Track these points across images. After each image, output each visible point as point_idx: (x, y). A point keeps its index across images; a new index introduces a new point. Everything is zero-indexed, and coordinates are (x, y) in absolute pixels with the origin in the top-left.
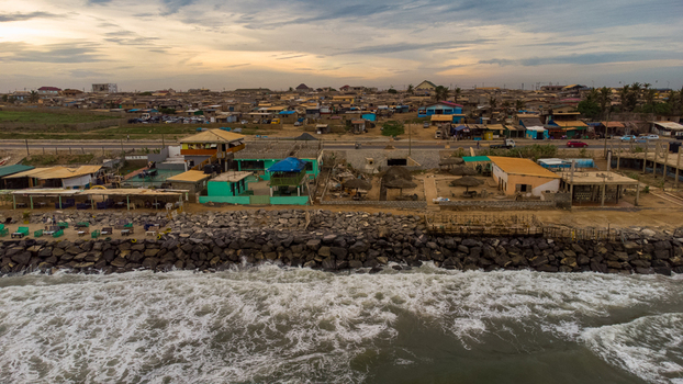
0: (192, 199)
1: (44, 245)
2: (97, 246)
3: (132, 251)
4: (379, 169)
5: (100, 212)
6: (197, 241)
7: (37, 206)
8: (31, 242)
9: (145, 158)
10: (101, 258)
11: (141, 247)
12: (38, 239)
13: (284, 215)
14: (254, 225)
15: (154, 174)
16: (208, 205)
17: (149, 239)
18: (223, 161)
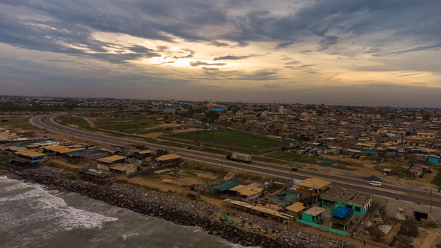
0: (294, 219)
1: (238, 230)
2: (254, 236)
3: (266, 242)
4: (407, 217)
5: (258, 218)
6: (291, 245)
7: (238, 209)
8: (234, 228)
9: (282, 184)
10: (255, 242)
11: (269, 241)
12: (236, 227)
13: (332, 241)
14: (317, 243)
15: (284, 195)
16: (300, 224)
17: (273, 238)
18: (315, 198)
